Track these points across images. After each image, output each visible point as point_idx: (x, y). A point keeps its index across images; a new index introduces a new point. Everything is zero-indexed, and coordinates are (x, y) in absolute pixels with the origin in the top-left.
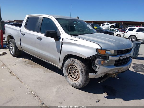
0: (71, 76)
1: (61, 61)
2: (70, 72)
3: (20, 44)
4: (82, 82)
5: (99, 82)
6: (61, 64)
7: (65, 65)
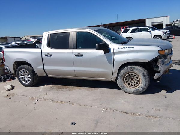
0: (129, 84)
1: (115, 72)
2: (127, 80)
3: (43, 68)
4: (145, 85)
5: (158, 82)
6: (115, 75)
7: (120, 75)
